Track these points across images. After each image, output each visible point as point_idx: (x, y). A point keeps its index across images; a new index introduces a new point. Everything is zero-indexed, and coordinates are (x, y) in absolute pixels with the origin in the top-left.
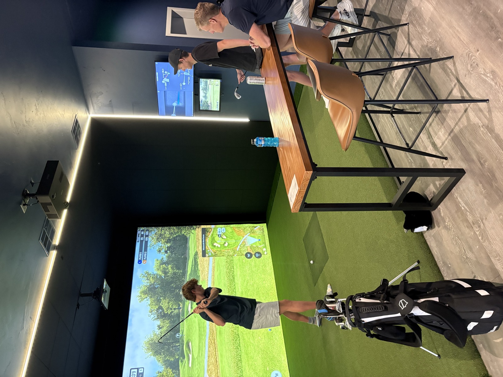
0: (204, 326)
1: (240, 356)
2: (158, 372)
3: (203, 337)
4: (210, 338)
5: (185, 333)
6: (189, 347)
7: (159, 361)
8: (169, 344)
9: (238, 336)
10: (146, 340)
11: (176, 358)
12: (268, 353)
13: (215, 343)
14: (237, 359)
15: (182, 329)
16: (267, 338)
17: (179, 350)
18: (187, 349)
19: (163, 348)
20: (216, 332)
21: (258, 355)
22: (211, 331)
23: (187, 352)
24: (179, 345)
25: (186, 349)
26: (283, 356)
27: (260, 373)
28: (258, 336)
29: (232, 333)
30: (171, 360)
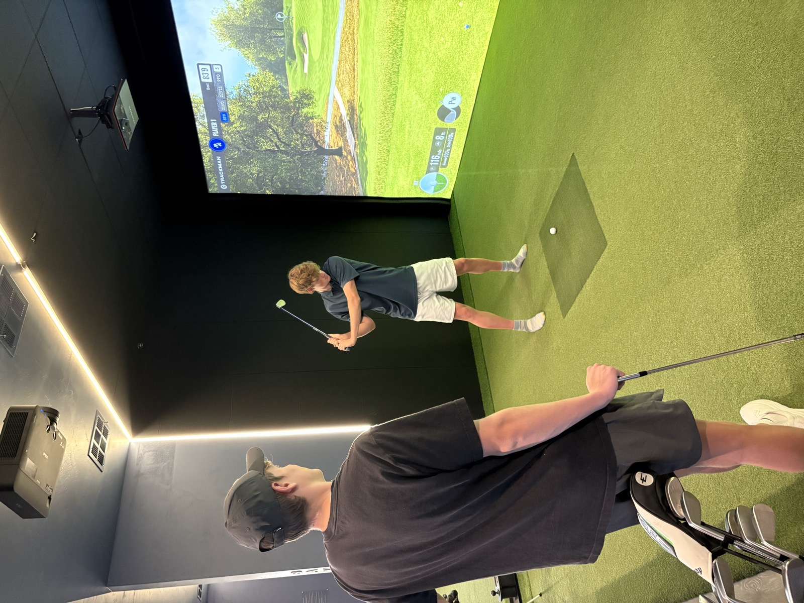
0: (335, 3)
1: (399, 66)
2: (249, 75)
3: (332, 27)
4: (346, 29)
5: (294, 13)
6: (304, 42)
7: (248, 57)
8: (263, 32)
9: (402, 33)
10: (216, 18)
11: (279, 57)
12: (451, 66)
13: (354, 39)
14: (392, 70)
15: (289, 6)
16: (457, 41)
17: (285, 44)
18: (299, 44)
19: (253, 37)
20: (359, 19)
21: (430, 67)
22: (348, 14)
23: (300, 50)
24: (284, 36)
25: (297, 44)
26: (476, 74)
27: (427, 93)
28: (439, 36)
29: (391, 26)
30: (271, 60)
